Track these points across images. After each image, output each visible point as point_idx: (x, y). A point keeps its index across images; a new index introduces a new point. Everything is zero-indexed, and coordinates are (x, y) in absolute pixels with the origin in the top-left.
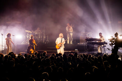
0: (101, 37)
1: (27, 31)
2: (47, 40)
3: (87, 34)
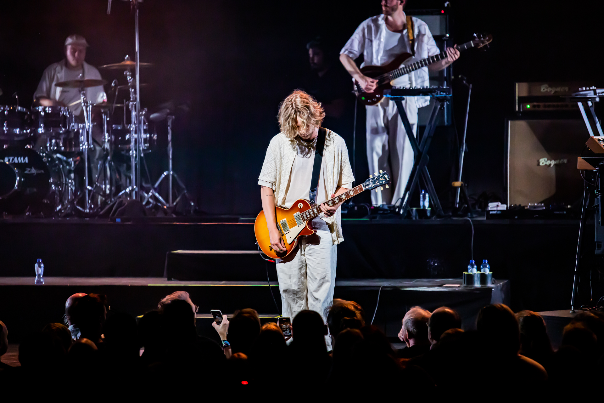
2: (165, 173)
3: (590, 104)
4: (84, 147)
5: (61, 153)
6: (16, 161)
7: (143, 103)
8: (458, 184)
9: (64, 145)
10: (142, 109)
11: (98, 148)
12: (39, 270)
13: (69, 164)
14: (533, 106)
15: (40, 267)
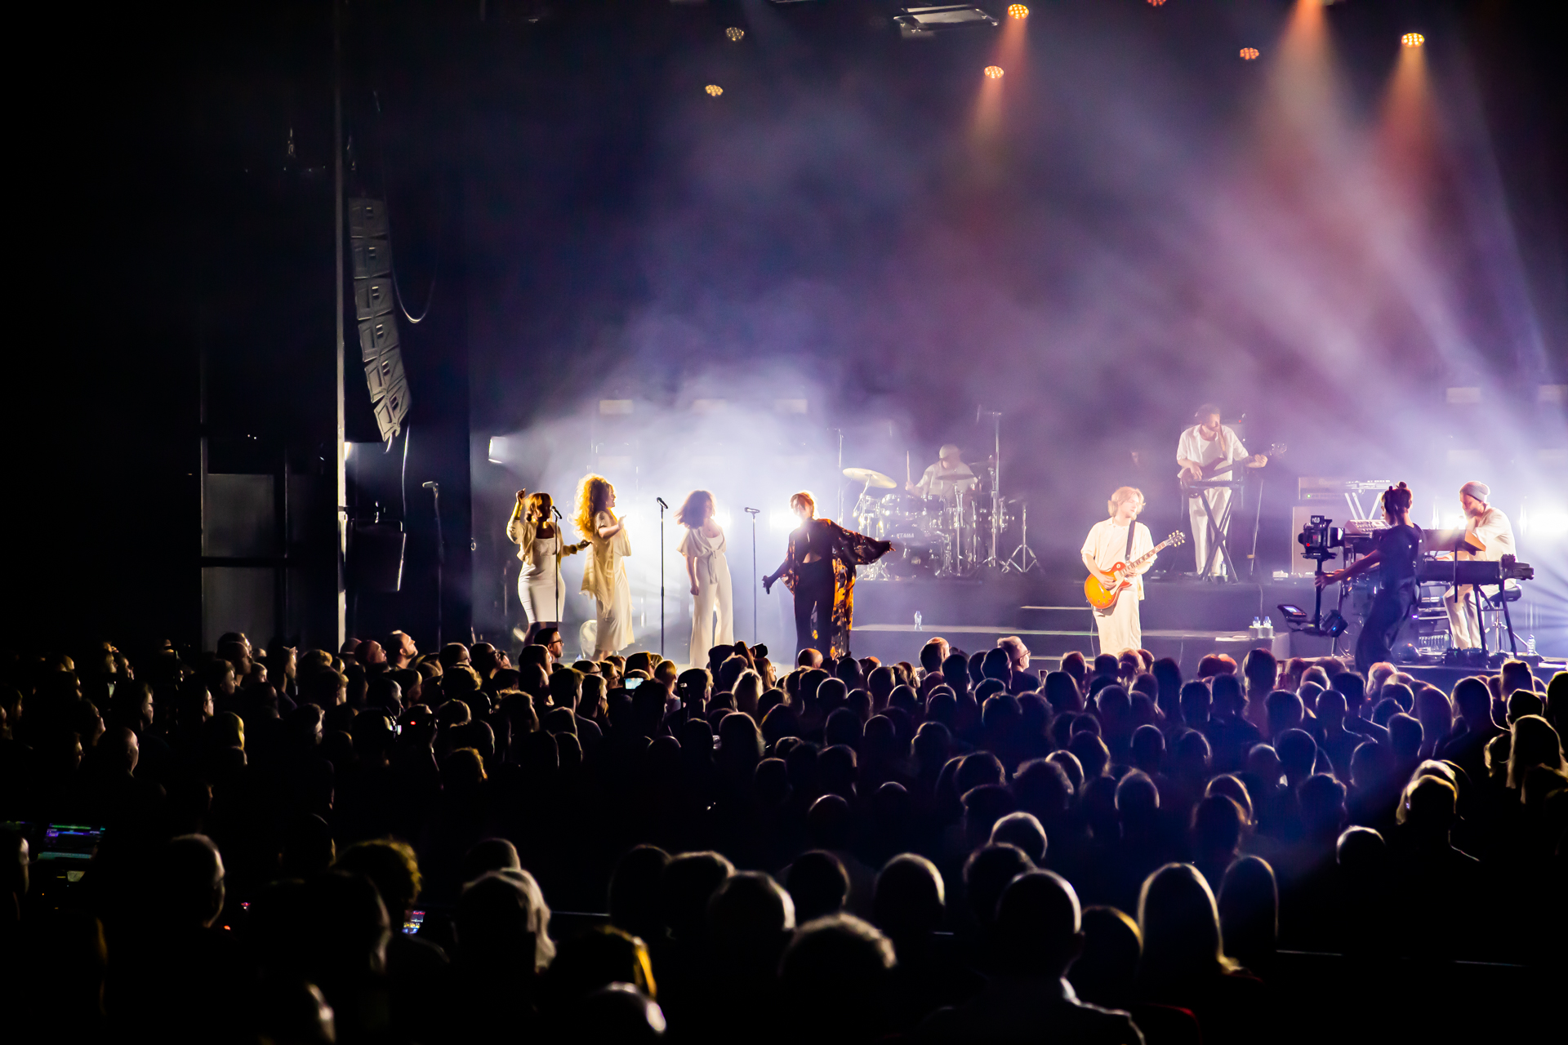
0: (1480, 516)
1: (857, 472)
2: (1020, 546)
3: (1354, 494)
4: (956, 525)
5: (940, 530)
6: (905, 536)
7: (1002, 493)
8: (1251, 556)
9: (942, 524)
10: (1001, 496)
11: (968, 527)
12: (918, 618)
13: (946, 539)
14: (1313, 496)
15: (918, 617)
